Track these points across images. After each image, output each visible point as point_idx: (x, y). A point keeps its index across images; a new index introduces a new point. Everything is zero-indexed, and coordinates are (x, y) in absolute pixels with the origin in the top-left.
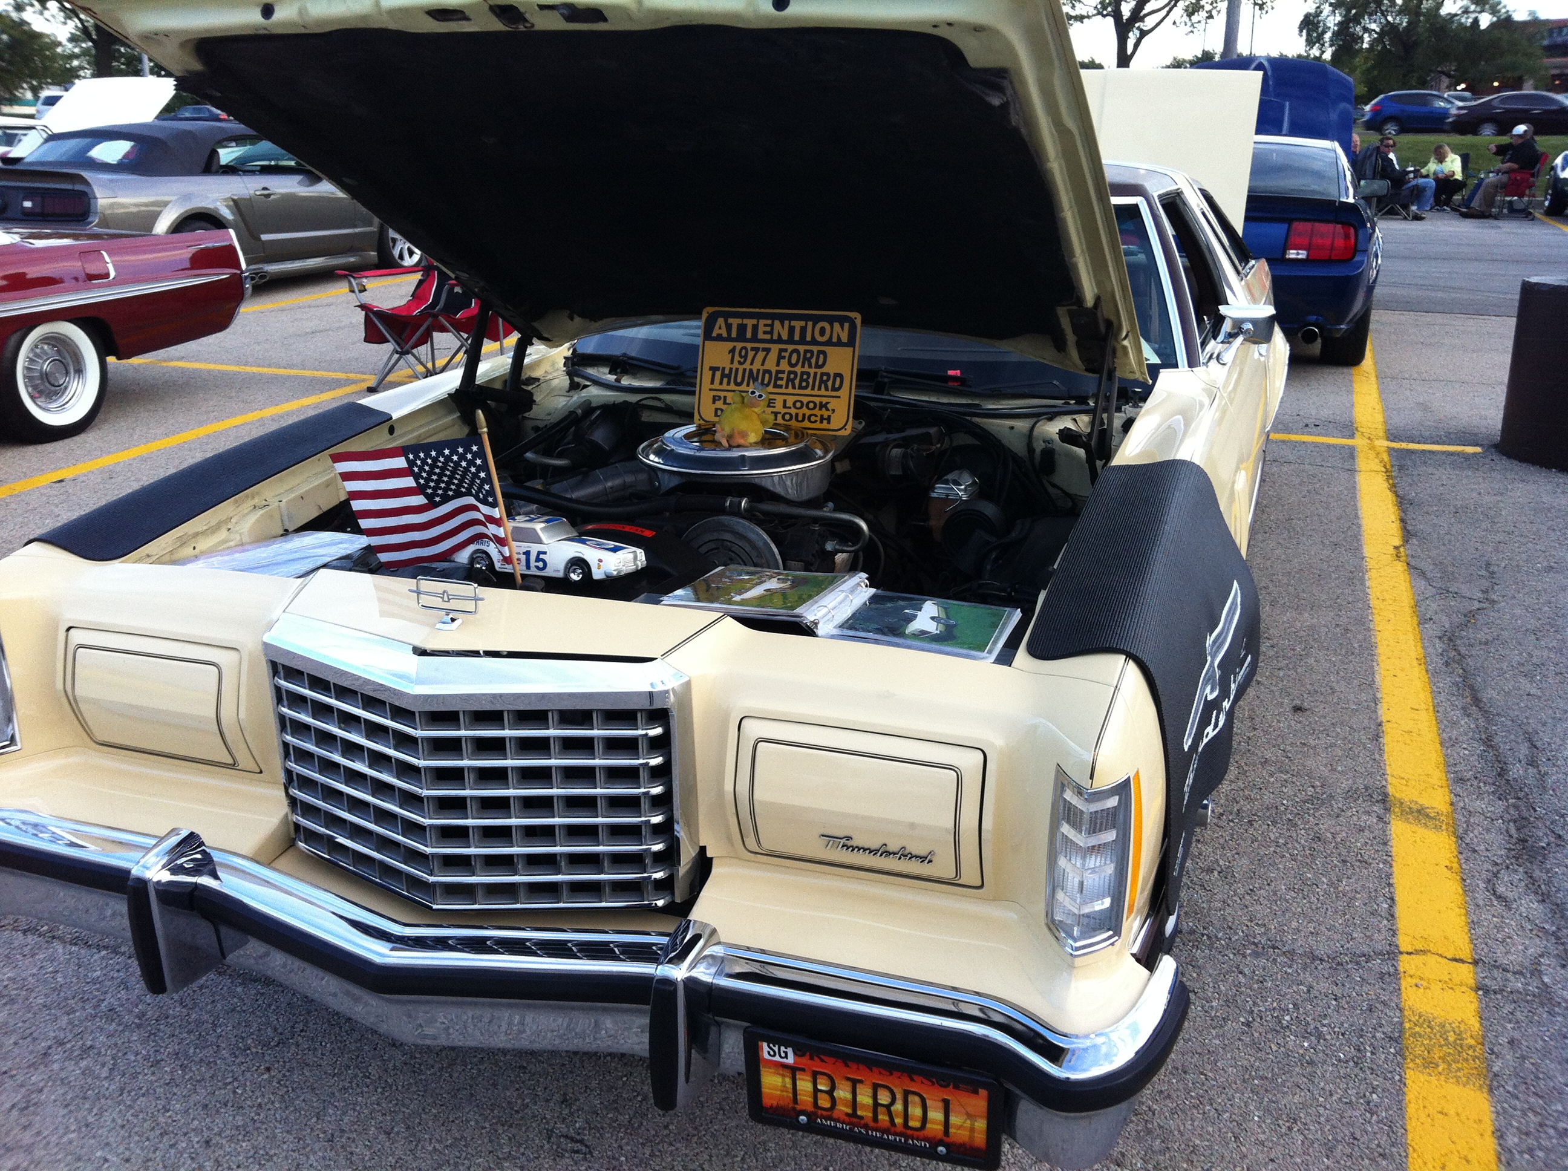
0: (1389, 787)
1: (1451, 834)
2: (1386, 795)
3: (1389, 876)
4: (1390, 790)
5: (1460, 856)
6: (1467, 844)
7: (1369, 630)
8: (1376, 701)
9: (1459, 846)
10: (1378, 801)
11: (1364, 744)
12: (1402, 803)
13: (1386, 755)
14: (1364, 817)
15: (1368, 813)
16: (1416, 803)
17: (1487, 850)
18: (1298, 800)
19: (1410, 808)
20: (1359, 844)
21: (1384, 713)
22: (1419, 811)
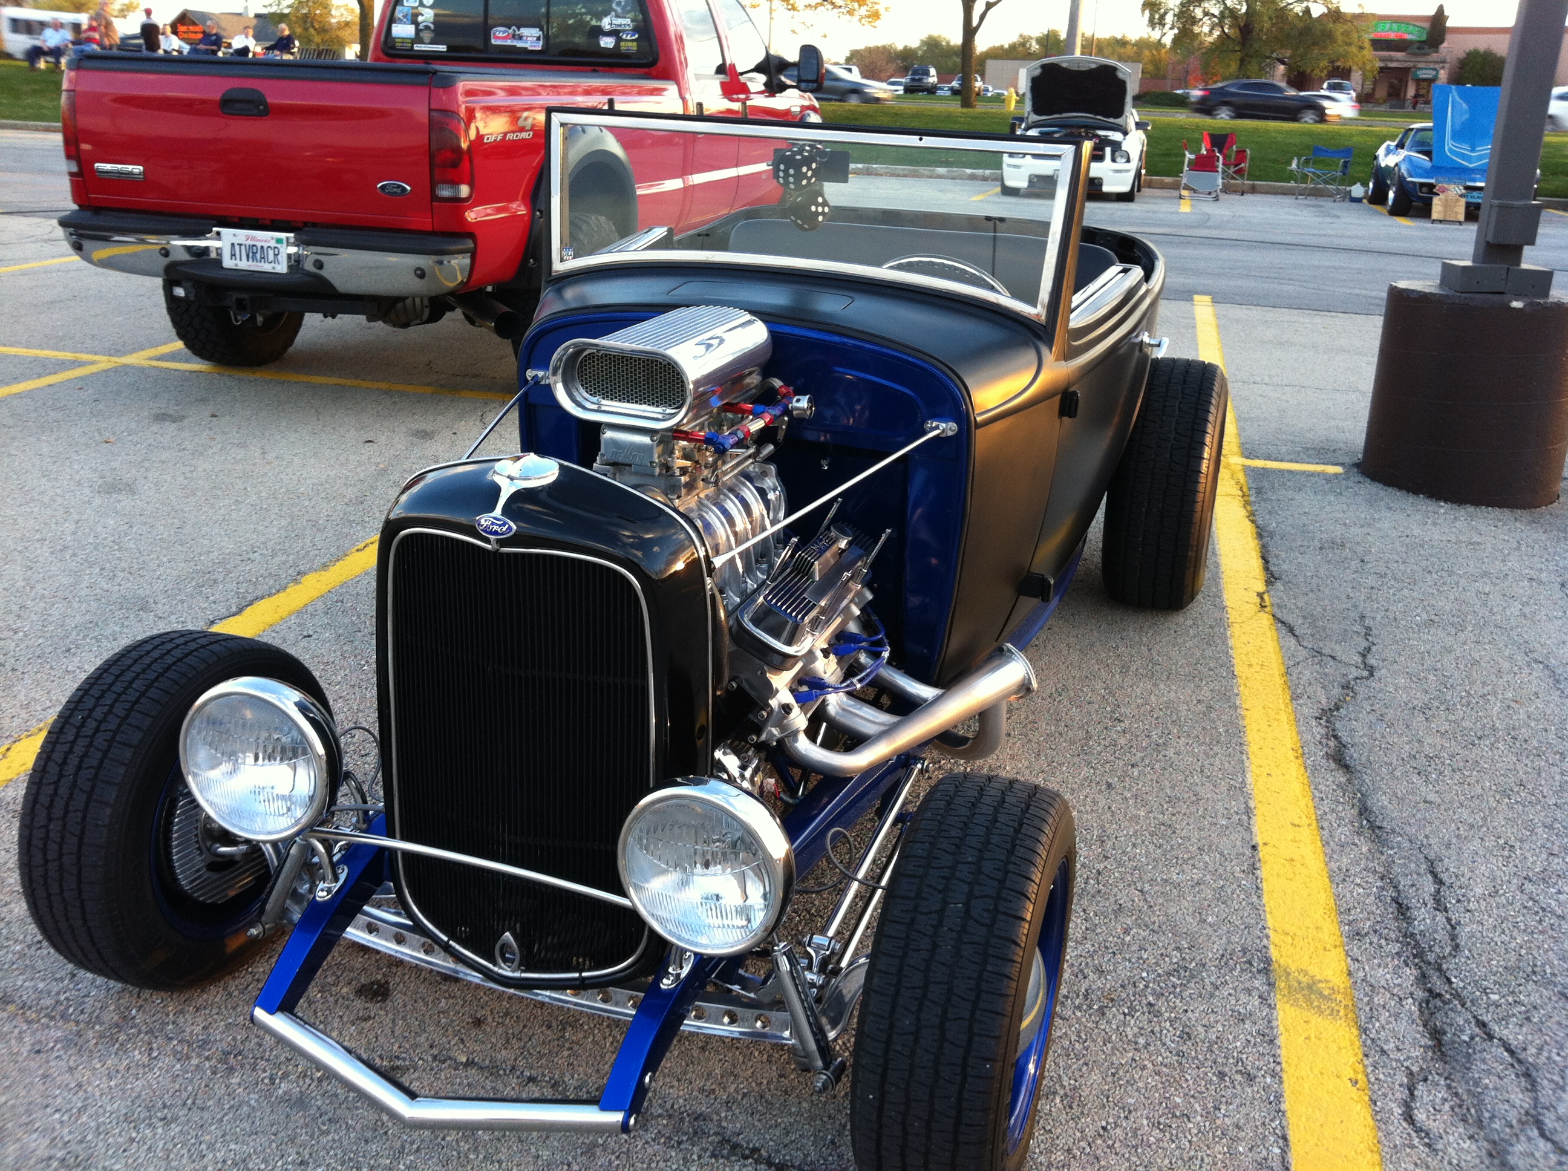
0: (1272, 947)
1: (1352, 1024)
2: (1268, 961)
3: (1279, 1097)
4: (1274, 953)
5: (1366, 1062)
6: (1373, 1040)
7: (1235, 707)
8: (1248, 812)
9: (1364, 1044)
10: (1259, 972)
11: (1238, 879)
12: (1289, 974)
13: (1265, 896)
14: (1243, 998)
15: (1249, 991)
16: (1306, 974)
17: (1399, 1050)
18: (1160, 971)
19: (1300, 983)
20: (1238, 1044)
21: (1262, 831)
22: (1310, 987)
